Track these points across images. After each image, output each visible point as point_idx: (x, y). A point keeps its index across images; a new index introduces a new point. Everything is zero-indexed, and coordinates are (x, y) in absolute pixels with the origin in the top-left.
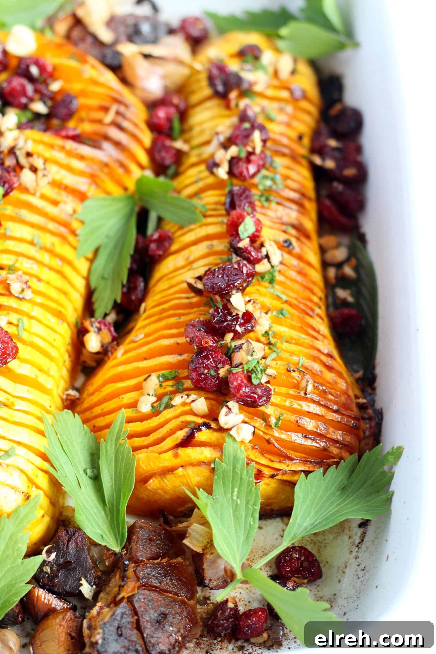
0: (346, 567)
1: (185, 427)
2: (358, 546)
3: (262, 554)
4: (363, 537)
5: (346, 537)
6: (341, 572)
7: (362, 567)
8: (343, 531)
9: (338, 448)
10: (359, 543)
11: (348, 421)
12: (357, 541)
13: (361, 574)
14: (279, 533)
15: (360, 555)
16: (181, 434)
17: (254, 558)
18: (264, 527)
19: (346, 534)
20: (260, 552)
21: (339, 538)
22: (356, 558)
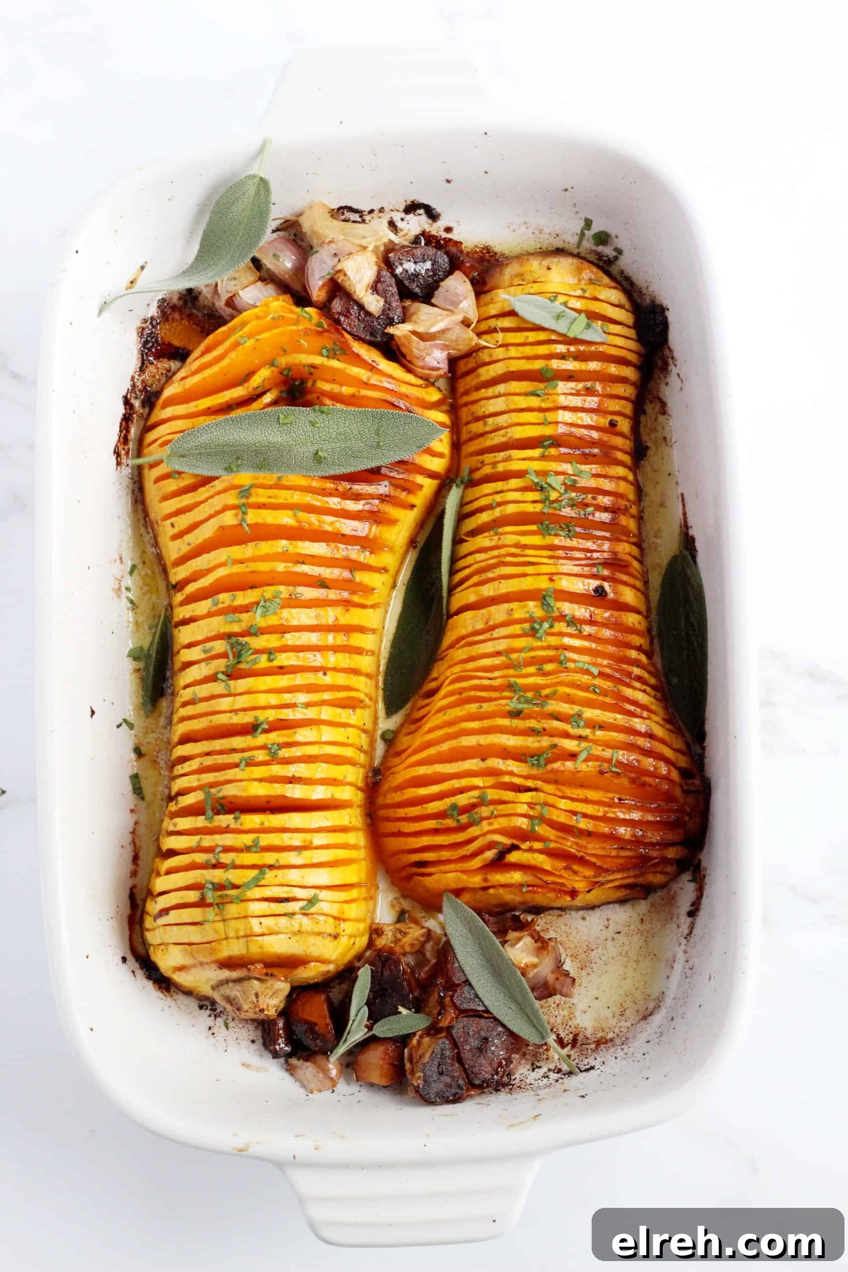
0: (674, 961)
1: (494, 848)
2: (686, 938)
3: (586, 948)
4: (692, 928)
5: (675, 926)
6: (669, 967)
7: (690, 964)
8: (671, 919)
9: (657, 850)
10: (688, 935)
11: (668, 817)
12: (686, 932)
13: (689, 972)
14: (604, 924)
15: (688, 949)
16: (490, 854)
17: (579, 953)
18: (588, 918)
19: (675, 922)
20: (584, 946)
21: (667, 926)
22: (685, 952)
